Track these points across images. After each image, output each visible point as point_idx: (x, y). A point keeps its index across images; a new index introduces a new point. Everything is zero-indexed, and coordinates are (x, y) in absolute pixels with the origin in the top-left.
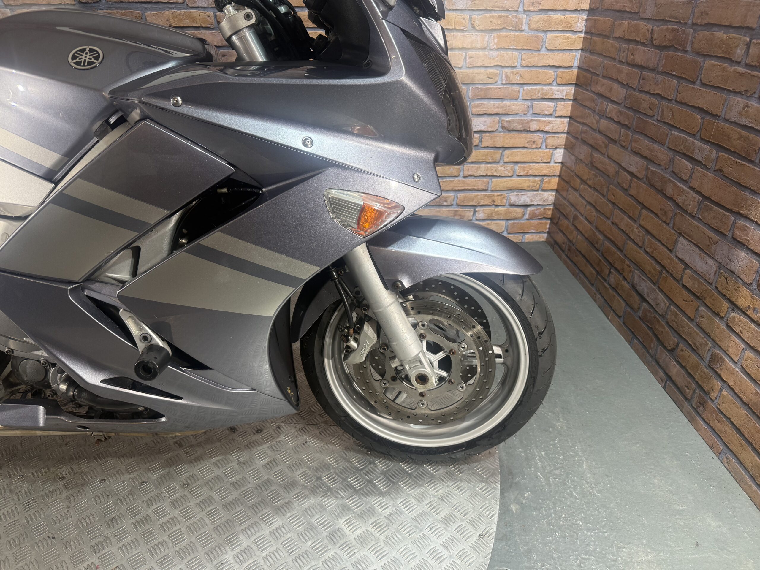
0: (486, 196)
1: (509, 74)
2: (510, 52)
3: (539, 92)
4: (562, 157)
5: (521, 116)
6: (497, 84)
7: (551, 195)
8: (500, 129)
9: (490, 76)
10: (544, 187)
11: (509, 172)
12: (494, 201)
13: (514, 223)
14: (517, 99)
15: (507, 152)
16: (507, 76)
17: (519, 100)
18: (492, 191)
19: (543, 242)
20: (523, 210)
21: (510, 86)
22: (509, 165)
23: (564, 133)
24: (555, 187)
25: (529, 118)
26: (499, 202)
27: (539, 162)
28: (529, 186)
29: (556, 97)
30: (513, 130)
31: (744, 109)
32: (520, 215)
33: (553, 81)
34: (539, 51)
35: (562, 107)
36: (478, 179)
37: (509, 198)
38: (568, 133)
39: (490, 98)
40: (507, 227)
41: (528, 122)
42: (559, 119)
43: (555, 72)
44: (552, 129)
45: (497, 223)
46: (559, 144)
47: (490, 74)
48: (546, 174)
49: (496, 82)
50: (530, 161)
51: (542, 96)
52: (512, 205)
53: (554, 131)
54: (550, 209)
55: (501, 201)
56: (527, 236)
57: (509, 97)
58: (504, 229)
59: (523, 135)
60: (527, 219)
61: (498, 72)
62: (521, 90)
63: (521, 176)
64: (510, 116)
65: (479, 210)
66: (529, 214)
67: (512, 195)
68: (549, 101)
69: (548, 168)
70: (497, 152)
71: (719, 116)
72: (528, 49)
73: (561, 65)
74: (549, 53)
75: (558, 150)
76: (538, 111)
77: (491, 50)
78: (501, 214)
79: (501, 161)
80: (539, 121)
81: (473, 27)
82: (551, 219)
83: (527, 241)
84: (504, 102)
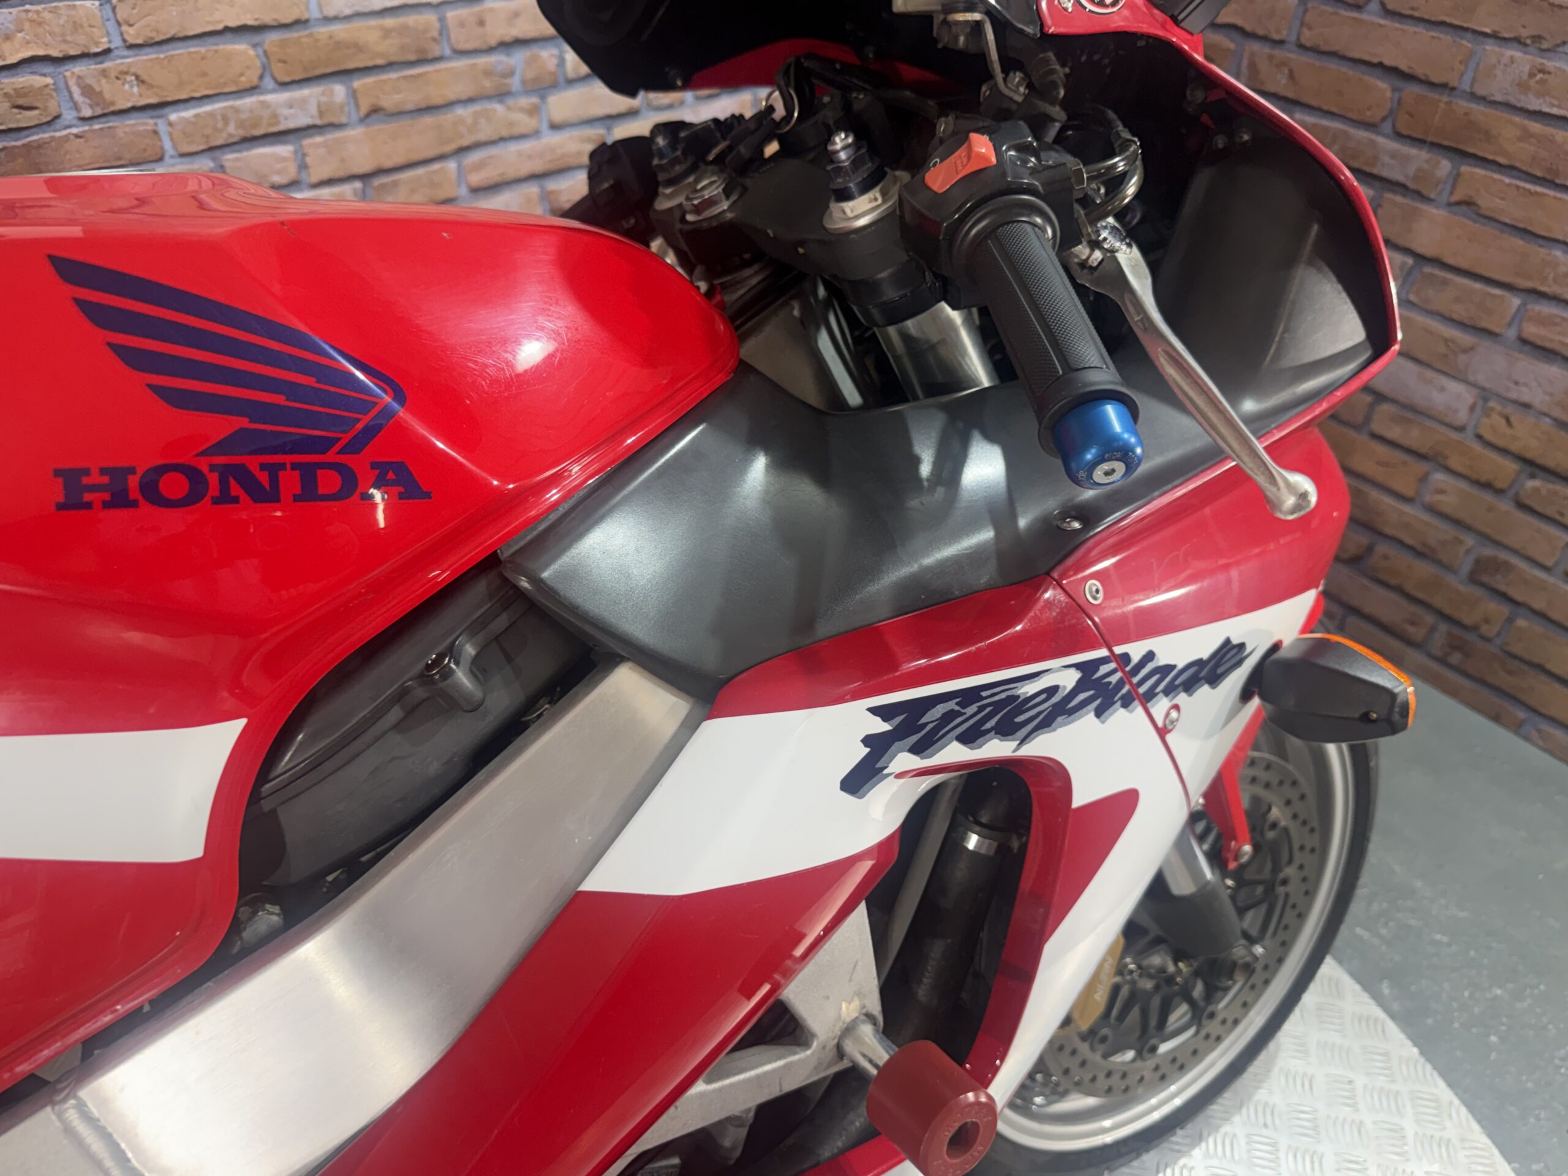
31: (1531, 75)
71: (1453, 89)
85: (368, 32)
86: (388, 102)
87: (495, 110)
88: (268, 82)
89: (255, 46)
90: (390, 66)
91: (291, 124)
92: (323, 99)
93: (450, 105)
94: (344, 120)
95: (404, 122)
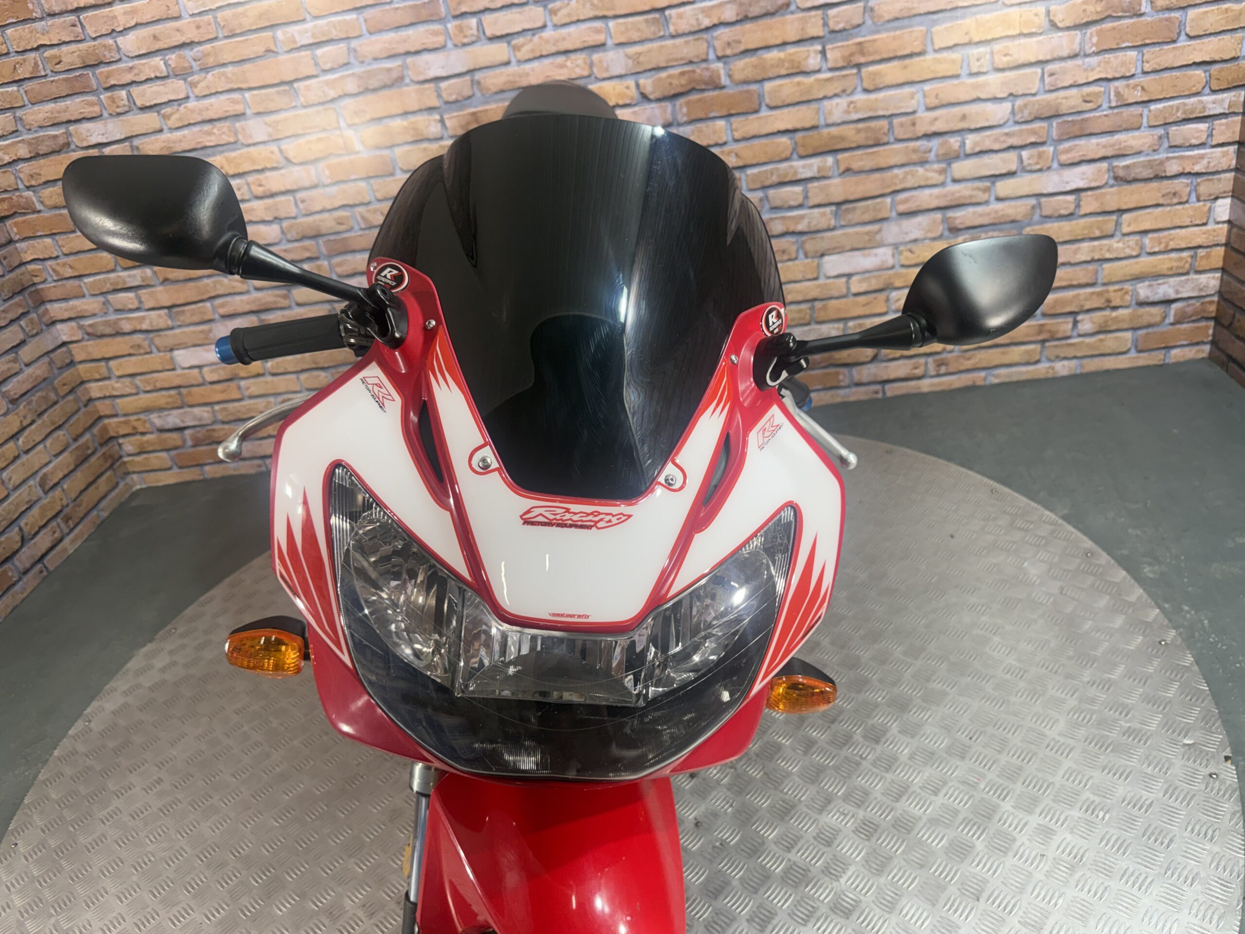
0: (1093, 293)
1: (1121, 90)
2: (1120, 54)
3: (1178, 109)
4: (1228, 211)
5: (1148, 155)
6: (1101, 109)
7: (1213, 278)
8: (1112, 182)
9: (1088, 99)
10: (1199, 266)
11: (1133, 249)
12: (1109, 301)
13: (1147, 334)
14: (1139, 128)
15: (1126, 216)
16: (1118, 94)
17: (1142, 129)
18: (1105, 284)
19: (1203, 359)
20: (1163, 310)
21: (1124, 109)
22: (1131, 237)
23: (1231, 170)
24: (1220, 264)
25: (1162, 156)
26: (1118, 300)
27: (1187, 227)
28: (1171, 269)
29: (1211, 113)
30: (1136, 180)
32: (1158, 319)
33: (1204, 88)
34: (1174, 41)
35: (1223, 127)
36: (1078, 268)
37: (1135, 293)
38: (1236, 170)
39: (1091, 135)
40: (1135, 342)
41: (1162, 163)
42: (1219, 149)
43: (1205, 72)
44: (1208, 167)
45: (1116, 338)
46: (1222, 190)
47: (1088, 95)
48: (1201, 243)
49: (1100, 106)
50: (1169, 226)
51: (1184, 116)
52: (1142, 304)
53: (1210, 170)
54: (1211, 302)
55: (1122, 299)
56: (1174, 352)
57: (1124, 126)
58: (1129, 345)
59: (1154, 184)
60: (1172, 324)
61: (1102, 89)
62: (1146, 112)
63: (1154, 253)
64: (1127, 158)
65: (1083, 320)
66: (1175, 315)
67: (1141, 288)
68: (1198, 123)
69: (1204, 233)
70: (1109, 220)
72: (1153, 44)
73: (1217, 58)
74: (1193, 42)
75: (1220, 202)
76: (1178, 142)
77: (1086, 56)
78: (1123, 320)
79: (1118, 233)
80: (1182, 157)
81: (1054, 26)
82: (1216, 319)
83: (1174, 361)
84: (1117, 137)
85: (848, 131)
86: (856, 166)
87: (917, 171)
88: (795, 156)
89: (791, 139)
90: (859, 147)
91: (803, 176)
92: (821, 164)
93: (891, 167)
94: (830, 174)
95: (863, 176)
